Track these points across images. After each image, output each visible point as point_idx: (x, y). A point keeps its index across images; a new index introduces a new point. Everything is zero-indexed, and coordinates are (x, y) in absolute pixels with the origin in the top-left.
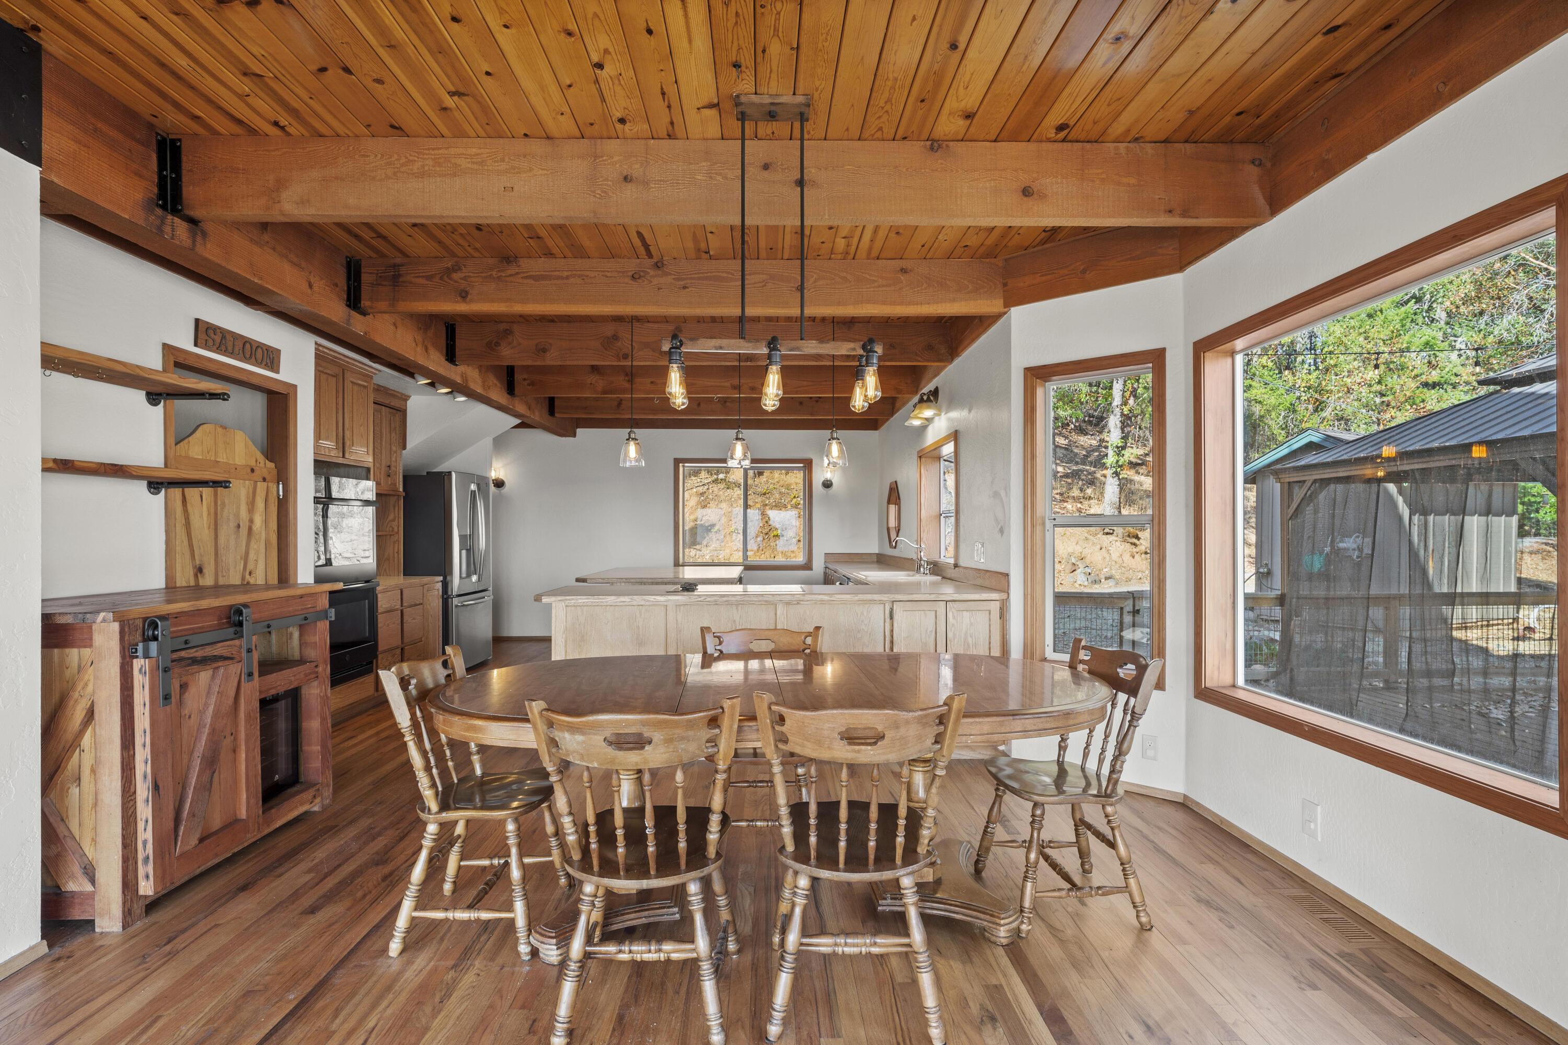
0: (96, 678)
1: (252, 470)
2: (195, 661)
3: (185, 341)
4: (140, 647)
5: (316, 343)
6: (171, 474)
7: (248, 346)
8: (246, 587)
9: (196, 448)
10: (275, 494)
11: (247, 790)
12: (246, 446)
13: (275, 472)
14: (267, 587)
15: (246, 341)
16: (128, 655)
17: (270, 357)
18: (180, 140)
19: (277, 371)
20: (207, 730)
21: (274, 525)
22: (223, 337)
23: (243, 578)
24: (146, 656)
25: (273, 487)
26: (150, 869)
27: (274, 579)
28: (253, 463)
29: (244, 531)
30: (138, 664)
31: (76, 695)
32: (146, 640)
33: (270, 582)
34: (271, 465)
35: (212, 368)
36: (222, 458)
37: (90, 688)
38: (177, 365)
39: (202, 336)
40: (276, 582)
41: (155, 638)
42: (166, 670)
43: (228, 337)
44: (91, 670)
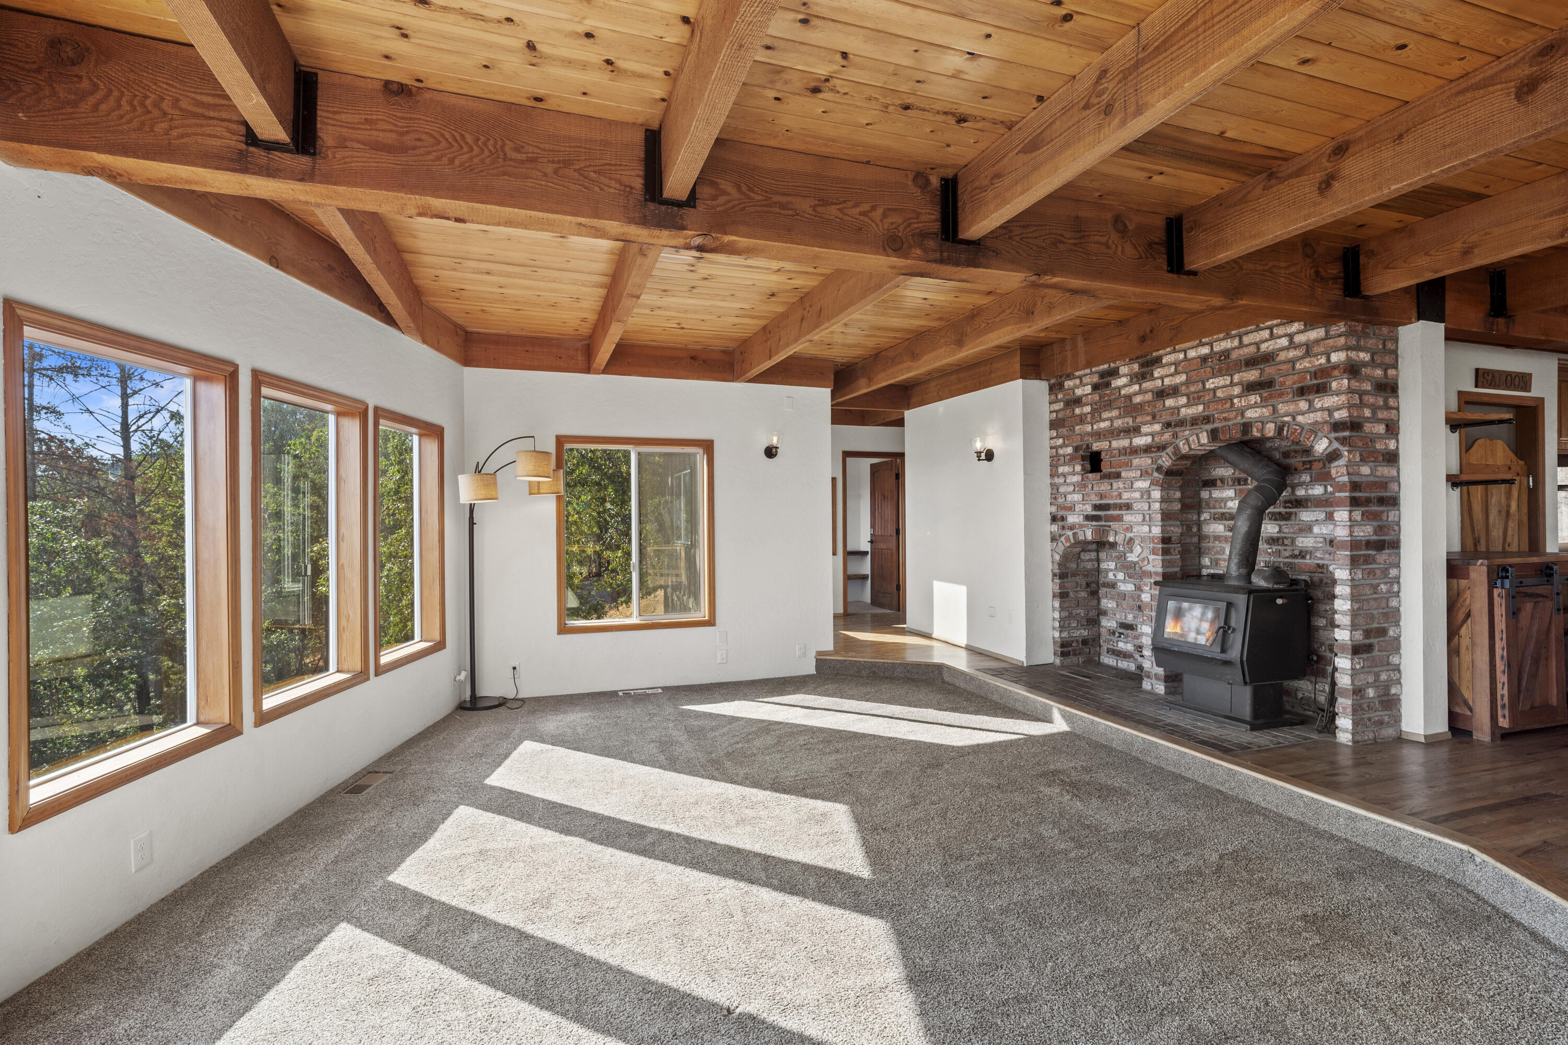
0: (1472, 597)
1: (1510, 468)
2: (1527, 595)
3: (1470, 387)
4: (1499, 582)
5: (1559, 360)
6: (1465, 478)
7: (1509, 378)
8: (1505, 553)
9: (1476, 455)
10: (1526, 484)
11: (1557, 687)
12: (1504, 451)
13: (1526, 468)
14: (1520, 554)
15: (1508, 374)
16: (1491, 586)
17: (1522, 381)
18: (1504, 270)
19: (1530, 391)
20: (1534, 640)
21: (1525, 509)
22: (1493, 377)
23: (1504, 548)
24: (1503, 587)
25: (1524, 479)
26: (1507, 712)
27: (1525, 547)
28: (1509, 463)
29: (1504, 514)
30: (1496, 592)
31: (1459, 605)
32: (1503, 578)
33: (1522, 550)
34: (1522, 463)
35: (1485, 399)
36: (1490, 462)
37: (1468, 601)
38: (1467, 403)
39: (1480, 379)
40: (1527, 550)
41: (1507, 577)
42: (1513, 597)
43: (1497, 375)
44: (1468, 592)
